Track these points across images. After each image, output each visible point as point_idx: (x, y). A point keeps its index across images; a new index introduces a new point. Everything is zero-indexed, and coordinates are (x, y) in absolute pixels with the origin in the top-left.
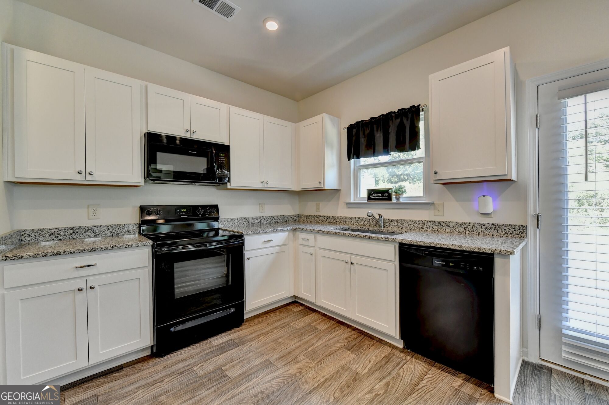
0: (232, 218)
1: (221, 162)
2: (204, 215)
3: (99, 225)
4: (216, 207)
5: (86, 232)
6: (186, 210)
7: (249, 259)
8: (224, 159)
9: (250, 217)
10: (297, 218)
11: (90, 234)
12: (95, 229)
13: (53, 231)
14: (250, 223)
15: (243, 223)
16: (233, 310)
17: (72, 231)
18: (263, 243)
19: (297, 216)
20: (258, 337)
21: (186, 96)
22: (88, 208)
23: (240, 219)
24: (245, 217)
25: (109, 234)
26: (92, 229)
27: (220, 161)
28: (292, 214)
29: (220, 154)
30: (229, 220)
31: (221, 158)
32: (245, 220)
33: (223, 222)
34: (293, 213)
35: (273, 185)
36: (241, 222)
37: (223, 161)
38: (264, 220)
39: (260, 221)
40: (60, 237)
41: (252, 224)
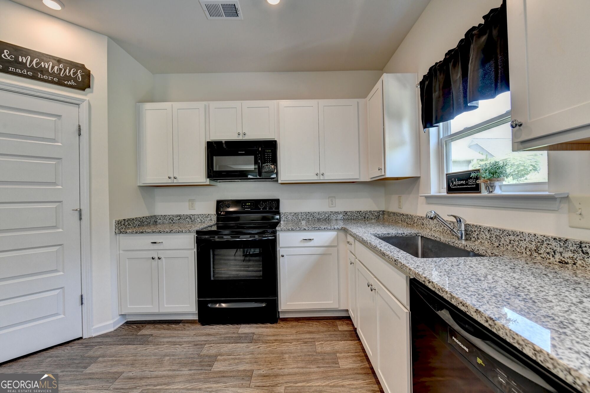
0: (295, 212)
1: (267, 158)
2: (265, 208)
3: (194, 214)
4: (277, 201)
5: (186, 218)
6: (250, 204)
7: (283, 256)
8: (271, 154)
9: (315, 211)
10: (381, 215)
11: (189, 220)
12: (191, 216)
13: (170, 217)
14: (316, 218)
15: (307, 218)
16: (264, 305)
17: (180, 217)
18: (301, 241)
19: (381, 212)
20: (274, 342)
21: (237, 104)
22: (189, 201)
23: (304, 213)
24: (309, 212)
25: (199, 221)
26: (190, 217)
28: (372, 210)
29: (266, 151)
30: (293, 214)
31: (267, 154)
32: (310, 215)
33: (286, 216)
34: (377, 209)
35: (331, 176)
36: (305, 216)
37: (269, 156)
38: (333, 215)
39: (329, 216)
40: (174, 221)
41: (318, 219)
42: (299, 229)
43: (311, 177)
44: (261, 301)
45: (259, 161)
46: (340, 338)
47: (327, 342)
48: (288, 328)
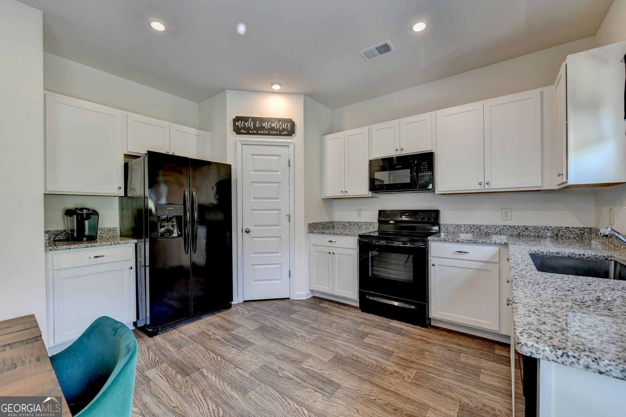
0: (457, 224)
2: (423, 218)
3: (360, 221)
4: (437, 212)
5: (355, 225)
6: (408, 214)
7: (434, 265)
8: (426, 166)
9: (482, 224)
10: (586, 234)
11: (357, 226)
12: (359, 223)
13: (343, 223)
14: (484, 232)
15: (472, 231)
16: (413, 307)
17: (350, 224)
18: (454, 253)
19: (586, 230)
22: (357, 211)
23: (468, 226)
24: (475, 224)
25: (365, 228)
26: (358, 224)
27: (422, 170)
28: (570, 226)
29: (422, 163)
30: (454, 226)
31: (423, 167)
32: (475, 228)
33: (447, 227)
34: (581, 226)
36: (469, 229)
37: (425, 168)
38: (506, 230)
39: (501, 231)
40: (346, 227)
41: (486, 233)
42: (451, 240)
43: (474, 186)
44: (411, 304)
45: (415, 174)
46: (492, 359)
47: (475, 358)
48: (436, 334)
